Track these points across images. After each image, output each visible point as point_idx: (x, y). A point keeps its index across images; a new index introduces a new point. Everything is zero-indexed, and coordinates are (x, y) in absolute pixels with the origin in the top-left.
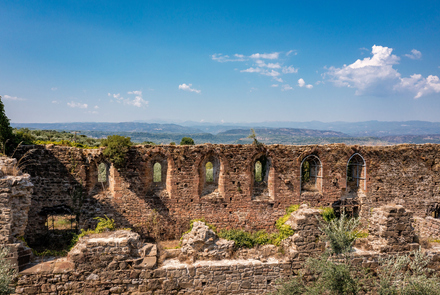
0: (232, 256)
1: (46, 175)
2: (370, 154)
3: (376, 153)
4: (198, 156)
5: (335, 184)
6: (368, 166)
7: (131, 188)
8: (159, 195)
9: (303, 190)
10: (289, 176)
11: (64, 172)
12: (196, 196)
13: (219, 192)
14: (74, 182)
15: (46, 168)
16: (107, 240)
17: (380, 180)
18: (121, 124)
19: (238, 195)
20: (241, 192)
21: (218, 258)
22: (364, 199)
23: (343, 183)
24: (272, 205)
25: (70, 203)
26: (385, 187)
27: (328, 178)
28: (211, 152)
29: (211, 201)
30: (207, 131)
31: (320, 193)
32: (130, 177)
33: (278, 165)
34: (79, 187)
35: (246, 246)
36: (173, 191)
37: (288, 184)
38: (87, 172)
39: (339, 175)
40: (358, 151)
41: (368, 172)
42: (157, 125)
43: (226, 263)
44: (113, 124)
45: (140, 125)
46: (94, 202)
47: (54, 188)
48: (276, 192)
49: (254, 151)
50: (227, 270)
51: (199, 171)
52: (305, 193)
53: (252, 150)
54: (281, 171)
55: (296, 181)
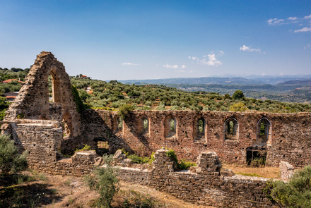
0: (130, 166)
1: (96, 123)
2: (274, 118)
3: (280, 118)
4: (164, 117)
5: (248, 136)
6: (273, 126)
7: (131, 131)
8: (144, 135)
9: (226, 138)
10: (217, 130)
11: (103, 122)
12: (163, 137)
13: (175, 137)
14: (107, 127)
15: (96, 120)
16: (83, 154)
17: (282, 136)
18: (201, 79)
19: (185, 138)
20: (187, 137)
21: (124, 166)
22: (270, 147)
23: (254, 136)
24: (206, 146)
25: (105, 136)
26: (287, 141)
27: (243, 132)
28: (171, 114)
29: (171, 141)
30: (268, 82)
31: (238, 141)
32: (131, 126)
33: (209, 123)
34: (109, 129)
35: (137, 163)
36: (151, 134)
37: (216, 134)
38: (112, 122)
39: (251, 131)
40: (266, 117)
41: (273, 130)
42: (227, 79)
43: (127, 168)
44: (196, 79)
45: (215, 79)
46: (115, 137)
47: (99, 129)
48: (209, 138)
49: (195, 115)
50: (125, 171)
51: (164, 125)
52: (227, 140)
53: (193, 114)
54: (212, 127)
55: (221, 133)
